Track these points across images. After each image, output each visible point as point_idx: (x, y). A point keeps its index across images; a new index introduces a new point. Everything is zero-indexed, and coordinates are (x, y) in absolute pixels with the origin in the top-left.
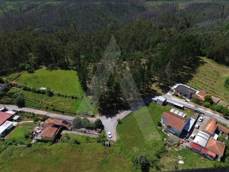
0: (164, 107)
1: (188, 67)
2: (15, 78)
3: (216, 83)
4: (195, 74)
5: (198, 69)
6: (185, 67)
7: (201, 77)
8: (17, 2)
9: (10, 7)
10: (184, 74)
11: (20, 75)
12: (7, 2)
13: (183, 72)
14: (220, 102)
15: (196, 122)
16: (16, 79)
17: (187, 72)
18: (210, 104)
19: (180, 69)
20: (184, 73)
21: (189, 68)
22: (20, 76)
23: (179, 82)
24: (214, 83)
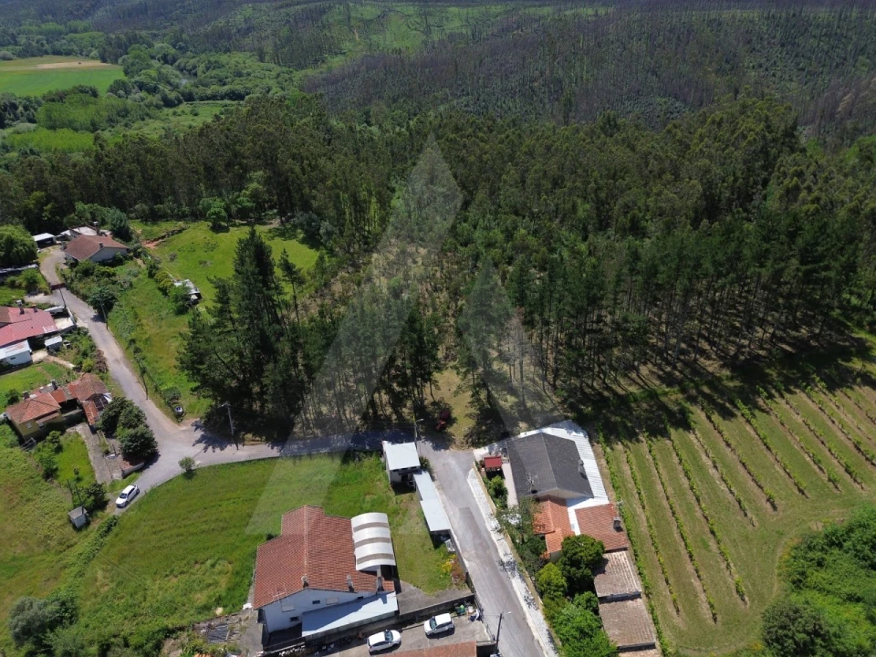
0: (392, 493)
1: (726, 372)
2: (163, 234)
3: (774, 508)
4: (716, 417)
5: (778, 399)
6: (712, 366)
7: (728, 445)
8: (483, 9)
9: (454, 25)
10: (664, 399)
11: (183, 229)
12: (454, 10)
13: (669, 385)
14: (630, 603)
15: (411, 624)
16: (163, 237)
17: (694, 392)
18: (563, 581)
19: (675, 368)
20: (666, 394)
21: (731, 379)
22: (180, 231)
23: (581, 422)
24: (764, 501)
